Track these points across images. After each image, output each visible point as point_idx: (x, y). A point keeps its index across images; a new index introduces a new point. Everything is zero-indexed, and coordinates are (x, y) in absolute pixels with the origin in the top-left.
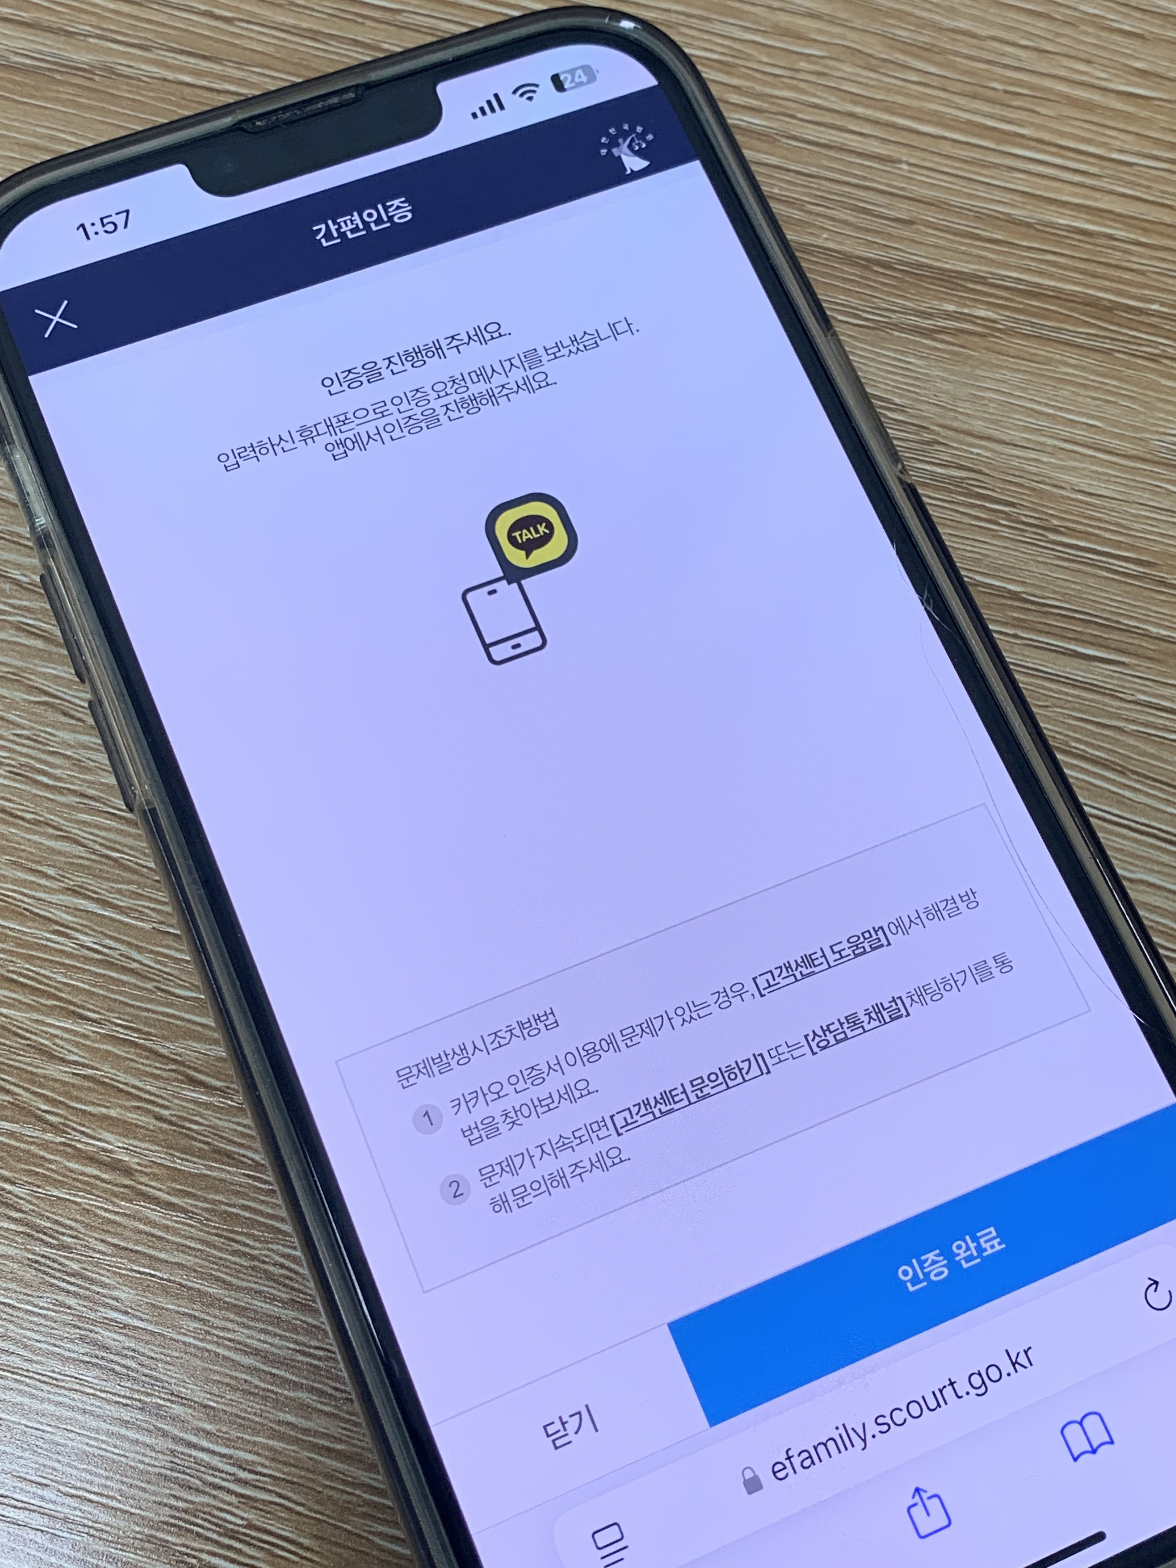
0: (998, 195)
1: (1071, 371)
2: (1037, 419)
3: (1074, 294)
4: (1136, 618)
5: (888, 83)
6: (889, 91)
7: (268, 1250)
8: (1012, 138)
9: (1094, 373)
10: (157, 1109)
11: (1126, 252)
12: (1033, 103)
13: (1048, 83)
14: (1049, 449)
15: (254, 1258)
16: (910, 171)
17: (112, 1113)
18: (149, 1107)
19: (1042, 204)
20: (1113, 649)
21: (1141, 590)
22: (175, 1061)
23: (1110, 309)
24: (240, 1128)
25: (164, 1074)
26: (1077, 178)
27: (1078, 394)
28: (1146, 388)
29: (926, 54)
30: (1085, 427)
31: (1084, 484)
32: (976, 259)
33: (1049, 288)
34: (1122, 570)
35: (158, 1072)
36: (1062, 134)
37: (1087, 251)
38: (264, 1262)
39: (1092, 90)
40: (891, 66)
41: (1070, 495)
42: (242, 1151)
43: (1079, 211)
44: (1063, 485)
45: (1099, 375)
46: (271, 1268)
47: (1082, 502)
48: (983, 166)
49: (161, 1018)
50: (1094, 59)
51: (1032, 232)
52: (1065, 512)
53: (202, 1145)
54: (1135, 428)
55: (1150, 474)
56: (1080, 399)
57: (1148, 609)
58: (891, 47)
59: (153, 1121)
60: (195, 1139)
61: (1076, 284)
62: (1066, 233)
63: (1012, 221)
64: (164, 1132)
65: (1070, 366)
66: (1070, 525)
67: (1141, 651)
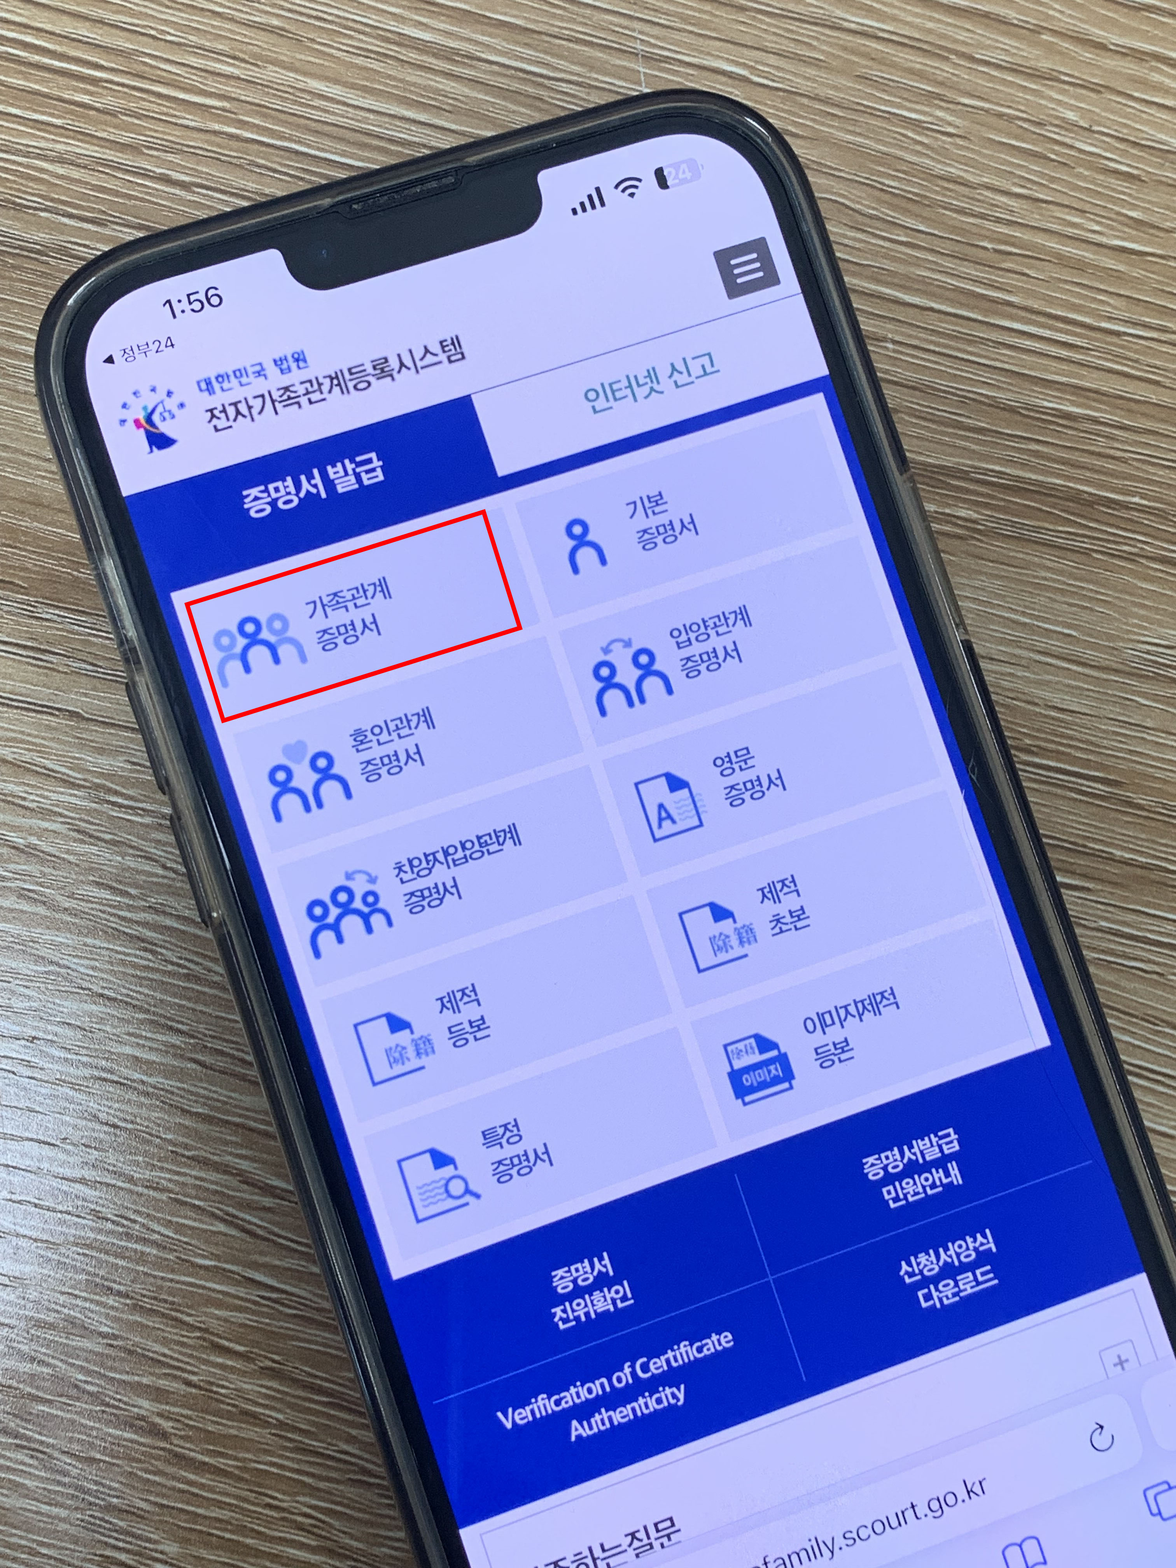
0: (983, 376)
1: (1049, 575)
2: (1013, 629)
3: (1054, 487)
4: (1102, 841)
5: (875, 245)
6: (876, 254)
7: (297, 1502)
8: (1000, 306)
9: (1071, 576)
10: (186, 1375)
11: (1108, 437)
12: (1022, 264)
13: (1039, 239)
14: (1023, 662)
15: (283, 1510)
16: (894, 351)
17: (145, 1381)
18: (179, 1373)
19: (1027, 385)
20: (1079, 874)
21: (1108, 811)
22: (200, 1329)
23: (1090, 504)
24: (264, 1390)
25: (190, 1342)
27: (1055, 601)
28: (1121, 592)
29: (915, 208)
30: (1061, 636)
31: (1056, 699)
32: (957, 451)
33: (1031, 482)
34: (1090, 790)
35: (185, 1340)
36: (1051, 301)
37: (1070, 438)
38: (293, 1513)
39: (1084, 245)
40: (878, 224)
41: (1043, 711)
42: (267, 1412)
43: (1064, 392)
44: (1037, 701)
45: (1076, 579)
46: (300, 1519)
47: (1053, 718)
48: (970, 342)
49: (184, 1287)
50: (1087, 208)
51: (1019, 418)
52: (1038, 730)
53: (229, 1408)
54: (1110, 637)
55: (1124, 687)
56: (1056, 606)
57: (1113, 831)
58: (879, 201)
59: (183, 1387)
60: (223, 1402)
61: (1058, 476)
62: (1049, 418)
63: (995, 405)
64: (195, 1397)
65: (1049, 569)
66: (1043, 744)
67: (1104, 876)
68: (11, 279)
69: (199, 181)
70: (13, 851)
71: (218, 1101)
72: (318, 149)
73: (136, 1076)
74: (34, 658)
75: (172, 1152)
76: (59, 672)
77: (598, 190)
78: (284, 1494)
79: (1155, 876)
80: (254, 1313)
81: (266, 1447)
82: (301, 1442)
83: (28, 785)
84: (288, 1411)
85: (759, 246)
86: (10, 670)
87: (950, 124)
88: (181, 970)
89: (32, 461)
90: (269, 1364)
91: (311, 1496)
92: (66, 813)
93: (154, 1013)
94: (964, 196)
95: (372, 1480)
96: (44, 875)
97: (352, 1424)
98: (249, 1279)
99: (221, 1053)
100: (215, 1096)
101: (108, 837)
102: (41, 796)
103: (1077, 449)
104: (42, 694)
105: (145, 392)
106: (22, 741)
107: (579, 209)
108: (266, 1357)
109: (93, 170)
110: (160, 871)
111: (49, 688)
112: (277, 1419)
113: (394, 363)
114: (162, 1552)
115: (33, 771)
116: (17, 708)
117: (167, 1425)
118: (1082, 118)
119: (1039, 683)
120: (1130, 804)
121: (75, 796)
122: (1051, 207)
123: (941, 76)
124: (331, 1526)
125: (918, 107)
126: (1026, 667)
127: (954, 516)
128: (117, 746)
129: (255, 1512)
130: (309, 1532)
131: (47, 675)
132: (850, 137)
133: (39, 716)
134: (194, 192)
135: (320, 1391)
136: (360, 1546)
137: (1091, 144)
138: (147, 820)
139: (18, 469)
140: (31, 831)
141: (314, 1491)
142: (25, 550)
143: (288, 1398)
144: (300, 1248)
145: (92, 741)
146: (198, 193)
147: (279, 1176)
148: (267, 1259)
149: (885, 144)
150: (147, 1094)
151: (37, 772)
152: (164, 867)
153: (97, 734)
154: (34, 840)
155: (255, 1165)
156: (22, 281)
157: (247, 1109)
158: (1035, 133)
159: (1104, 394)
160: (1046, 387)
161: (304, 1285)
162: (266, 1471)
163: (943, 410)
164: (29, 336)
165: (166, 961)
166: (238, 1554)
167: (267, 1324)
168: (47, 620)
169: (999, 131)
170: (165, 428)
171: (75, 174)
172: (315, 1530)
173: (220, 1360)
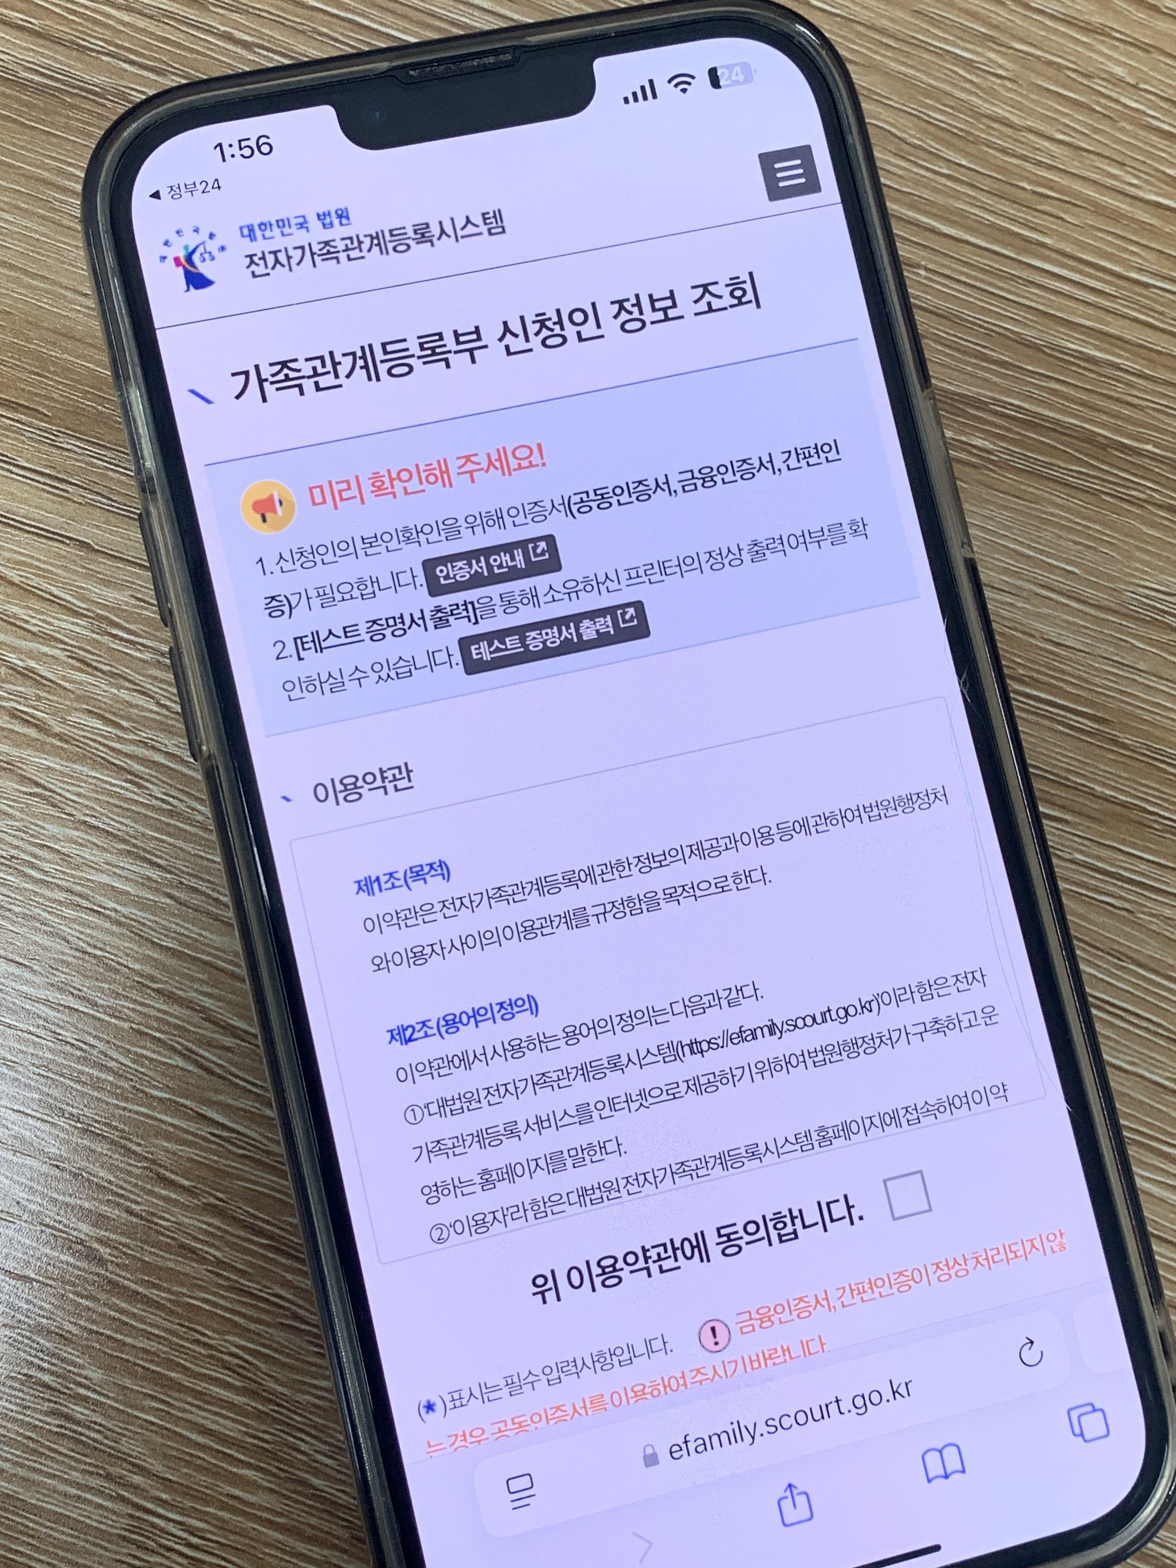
0: (1012, 312)
1: (1057, 511)
2: (1017, 562)
3: (1070, 427)
4: (1084, 775)
5: (917, 174)
6: (917, 183)
7: (226, 1341)
8: (1033, 246)
9: (1078, 514)
10: (129, 1204)
11: (1128, 384)
12: (1059, 208)
13: (1077, 186)
14: (1025, 594)
15: (211, 1347)
16: (926, 278)
17: (87, 1205)
18: (122, 1201)
19: (1053, 325)
20: (1059, 806)
21: (1093, 747)
22: (148, 1159)
23: (1104, 447)
24: (204, 1226)
25: (137, 1171)
26: (1091, 298)
27: (1061, 537)
28: (1126, 535)
29: (960, 143)
30: (1063, 572)
31: (1053, 633)
32: (980, 382)
33: (1047, 419)
34: (1077, 725)
35: (132, 1168)
36: (1084, 246)
37: (1090, 381)
38: (221, 1352)
39: (1121, 197)
40: (921, 153)
41: (1038, 644)
42: (206, 1248)
43: (1089, 336)
44: (1033, 632)
45: (1084, 518)
46: (227, 1358)
47: (1047, 651)
48: (1000, 278)
50: (1128, 161)
51: (1040, 355)
52: (1032, 661)
53: (169, 1240)
54: (1111, 578)
55: (1120, 628)
56: (1062, 542)
57: (1097, 767)
58: (924, 132)
59: (125, 1215)
60: (163, 1234)
61: (1075, 416)
62: (1072, 359)
63: (1022, 342)
64: (135, 1226)
65: (1058, 506)
66: (1035, 675)
67: (1085, 810)
68: (68, 117)
69: (261, 42)
70: (11, 672)
71: (188, 937)
72: (381, 24)
73: (111, 905)
74: (50, 486)
75: (138, 982)
76: (74, 502)
77: (651, 82)
78: (214, 1332)
79: (1135, 815)
80: (202, 1149)
81: (200, 1283)
82: (237, 1282)
83: (31, 609)
84: (227, 1249)
85: (804, 153)
86: (26, 495)
87: (1000, 66)
88: (164, 806)
89: (69, 294)
90: (212, 1200)
91: (240, 1336)
92: (67, 640)
93: (134, 846)
94: (1009, 137)
95: (303, 1327)
96: (39, 698)
97: (288, 1269)
98: (202, 1115)
99: (195, 890)
100: (186, 933)
101: (107, 668)
102: (44, 621)
103: (1096, 392)
104: (55, 522)
105: (188, 231)
106: (31, 566)
107: (631, 99)
108: (210, 1194)
109: (159, 21)
110: (156, 709)
111: (62, 517)
112: (214, 1256)
113: (435, 230)
114: (86, 1378)
115: (38, 596)
116: (29, 532)
117: (104, 1251)
118: (1130, 74)
119: (1038, 616)
120: (1115, 742)
121: (77, 624)
122: (1091, 156)
123: (996, 20)
124: (258, 1368)
125: (971, 47)
126: (1027, 600)
127: (970, 445)
128: (123, 580)
129: (183, 1347)
130: (234, 1372)
131: (61, 504)
132: (903, 69)
133: (50, 543)
134: (255, 53)
135: (261, 1233)
136: (285, 1391)
137: (1136, 101)
138: (147, 656)
139: (54, 300)
140: (30, 654)
141: (244, 1332)
142: (52, 380)
143: (228, 1237)
144: (255, 1090)
145: (99, 573)
146: (259, 54)
147: (241, 1017)
148: (221, 1098)
149: (936, 78)
150: (119, 923)
151: (42, 597)
152: (158, 704)
153: (103, 566)
154: (32, 664)
155: (219, 1004)
156: (78, 120)
157: (216, 948)
158: (1082, 84)
159: (1127, 342)
160: (1071, 329)
161: (254, 1127)
162: (198, 1307)
163: (970, 341)
164: (78, 173)
165: (150, 795)
166: (162, 1386)
167: (215, 1161)
168: (67, 450)
169: (1049, 79)
170: (204, 268)
171: (142, 23)
172: (241, 1370)
173: (163, 1192)
